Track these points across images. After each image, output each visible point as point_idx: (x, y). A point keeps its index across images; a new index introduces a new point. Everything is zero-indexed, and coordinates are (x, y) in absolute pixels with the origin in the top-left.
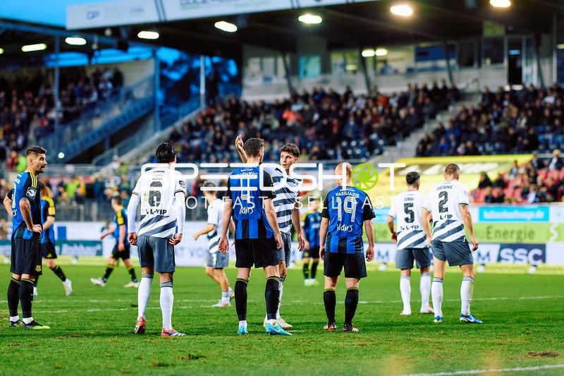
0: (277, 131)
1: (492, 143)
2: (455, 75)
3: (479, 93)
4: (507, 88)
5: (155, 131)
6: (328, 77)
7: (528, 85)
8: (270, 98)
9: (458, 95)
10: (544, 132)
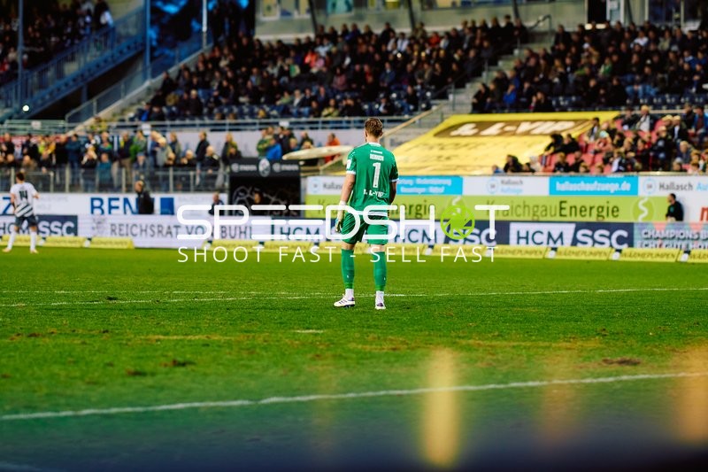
0: (298, 79)
1: (567, 96)
2: (522, 9)
3: (552, 32)
4: (588, 27)
5: (145, 78)
6: (363, 11)
7: (613, 23)
8: (289, 37)
9: (527, 36)
10: (633, 83)
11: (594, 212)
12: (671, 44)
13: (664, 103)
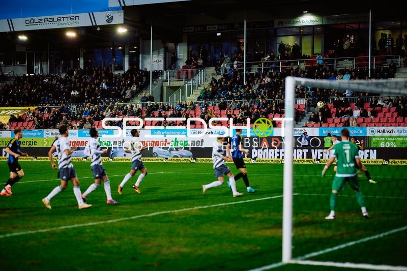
1: (19, 100)
2: (3, 69)
3: (14, 77)
4: (27, 75)
7: (36, 74)
9: (5, 78)
11: (28, 143)
12: (57, 82)
13: (54, 103)
